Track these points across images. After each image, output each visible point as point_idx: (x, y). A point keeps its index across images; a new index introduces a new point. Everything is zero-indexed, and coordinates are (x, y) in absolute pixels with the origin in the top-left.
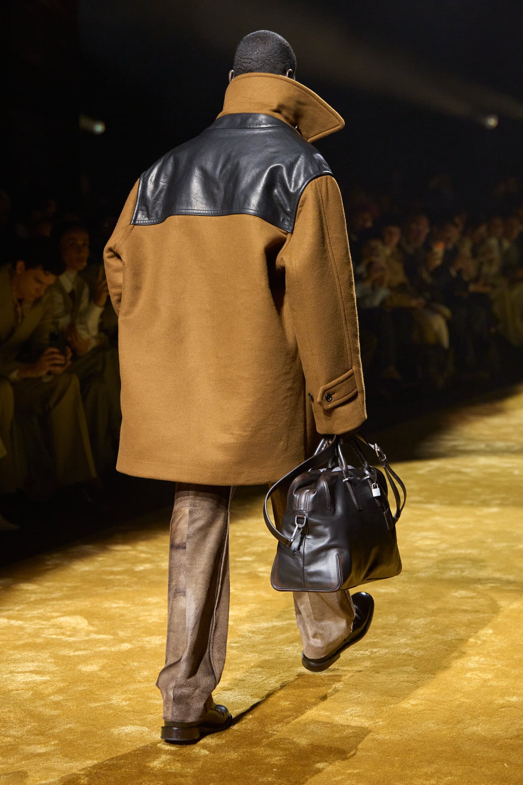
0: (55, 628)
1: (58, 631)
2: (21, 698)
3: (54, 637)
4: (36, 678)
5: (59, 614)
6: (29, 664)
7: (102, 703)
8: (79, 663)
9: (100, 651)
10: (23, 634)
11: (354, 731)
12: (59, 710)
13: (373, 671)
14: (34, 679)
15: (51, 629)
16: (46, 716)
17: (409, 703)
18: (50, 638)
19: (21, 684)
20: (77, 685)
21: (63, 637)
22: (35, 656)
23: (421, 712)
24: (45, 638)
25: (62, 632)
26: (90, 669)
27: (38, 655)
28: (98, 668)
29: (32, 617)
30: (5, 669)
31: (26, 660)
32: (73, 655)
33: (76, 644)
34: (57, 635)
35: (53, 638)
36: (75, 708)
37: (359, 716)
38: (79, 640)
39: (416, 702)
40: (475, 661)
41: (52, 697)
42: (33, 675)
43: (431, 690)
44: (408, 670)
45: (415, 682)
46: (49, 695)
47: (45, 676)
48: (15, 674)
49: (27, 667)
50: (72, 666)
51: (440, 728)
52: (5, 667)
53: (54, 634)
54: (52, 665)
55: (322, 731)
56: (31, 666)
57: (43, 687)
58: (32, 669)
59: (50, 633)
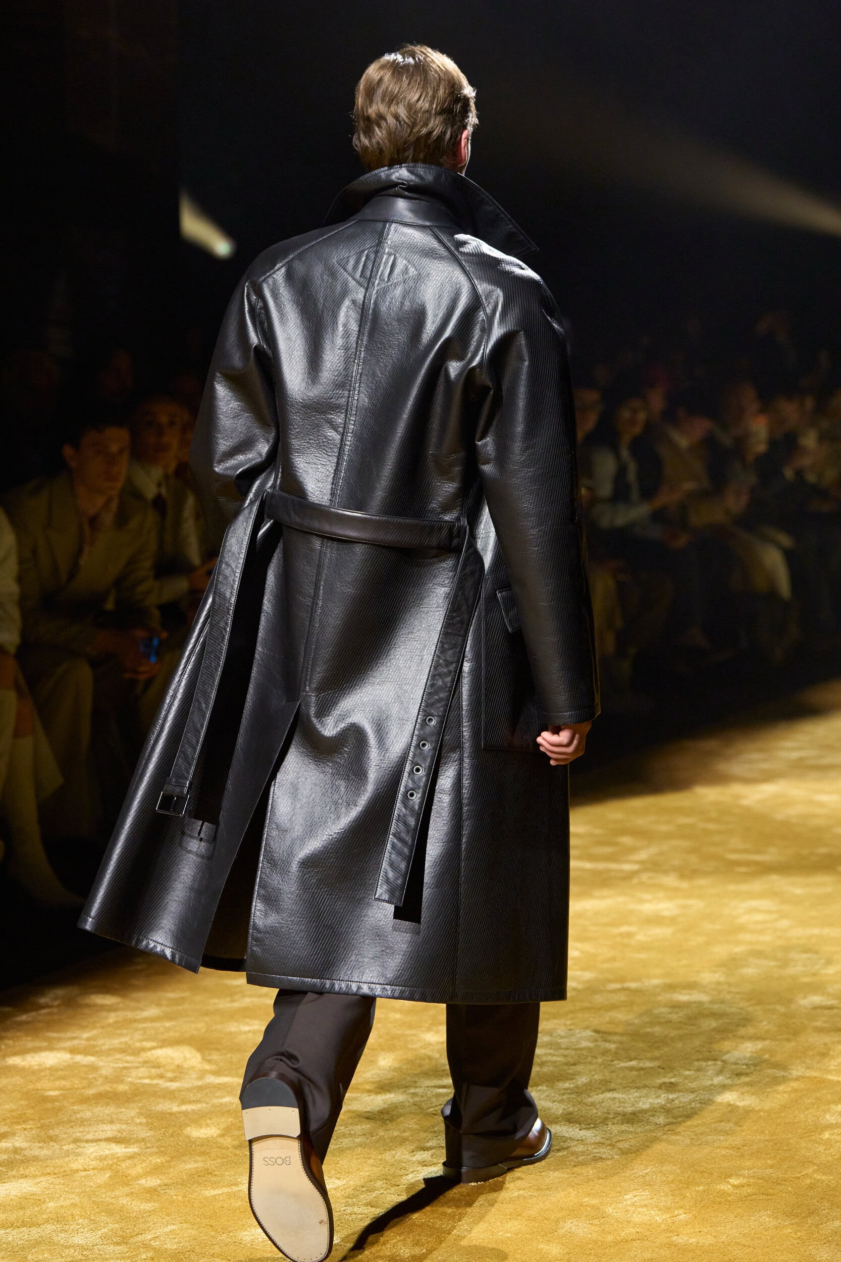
0: (147, 1067)
1: (153, 1071)
2: (92, 1184)
3: (147, 1081)
4: (117, 1151)
5: (155, 1044)
6: (107, 1127)
7: (225, 1190)
8: (187, 1125)
9: (221, 1104)
10: (95, 1078)
11: (638, 1230)
12: (155, 1202)
13: (669, 1130)
14: (114, 1151)
15: (142, 1069)
16: (133, 1212)
17: (729, 1183)
18: (140, 1083)
19: (92, 1161)
20: (184, 1161)
21: (160, 1082)
22: (116, 1114)
23: (749, 1198)
24: (131, 1083)
25: (159, 1073)
26: (205, 1134)
27: (121, 1112)
28: (218, 1132)
29: (111, 1050)
30: (66, 1136)
31: (100, 1121)
32: (177, 1112)
33: (182, 1093)
34: (151, 1078)
35: (144, 1085)
36: (180, 1198)
37: (645, 1206)
38: (187, 1086)
39: (739, 1181)
40: (836, 1112)
41: (143, 1181)
42: (112, 1145)
43: (764, 1162)
44: (727, 1129)
45: (739, 1149)
46: (138, 1178)
47: (131, 1147)
48: (83, 1144)
49: (102, 1131)
50: (175, 1129)
51: (780, 1223)
52: (66, 1133)
53: (147, 1077)
54: (143, 1127)
55: (586, 1230)
56: (109, 1130)
57: (127, 1165)
58: (109, 1134)
59: (140, 1075)
